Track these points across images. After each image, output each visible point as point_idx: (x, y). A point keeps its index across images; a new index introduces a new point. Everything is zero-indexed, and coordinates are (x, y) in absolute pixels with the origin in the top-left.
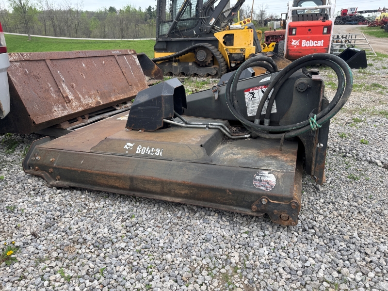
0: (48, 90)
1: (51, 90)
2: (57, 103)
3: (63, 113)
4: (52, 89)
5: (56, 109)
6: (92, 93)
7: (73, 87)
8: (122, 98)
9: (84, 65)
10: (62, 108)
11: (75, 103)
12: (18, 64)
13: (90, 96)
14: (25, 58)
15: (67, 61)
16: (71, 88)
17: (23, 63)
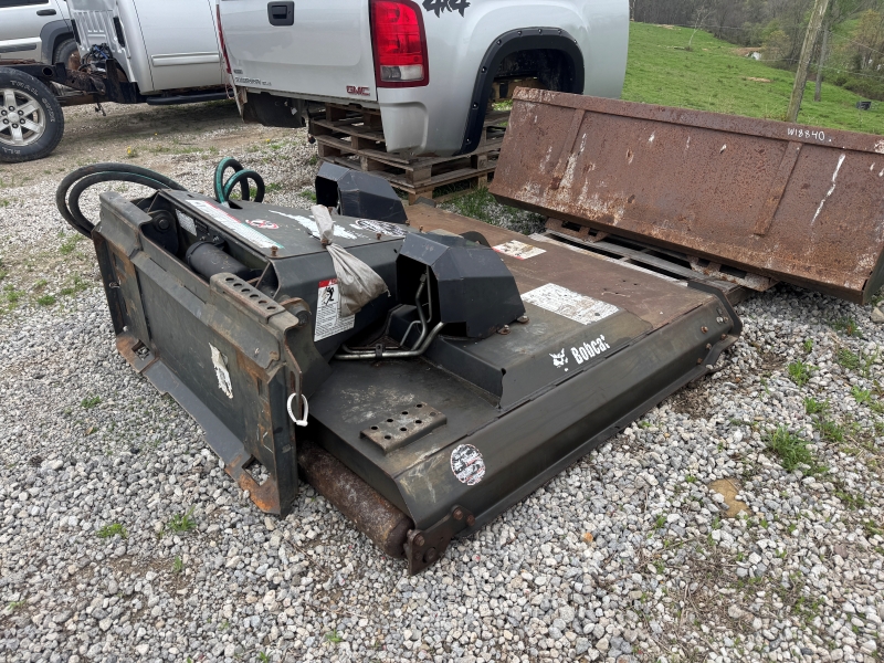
0: (540, 157)
1: (545, 159)
2: (538, 179)
3: (531, 198)
4: (548, 157)
5: (528, 188)
6: (616, 195)
7: (586, 169)
8: (684, 244)
9: (651, 139)
10: (538, 192)
11: (563, 196)
12: (531, 106)
13: (603, 199)
14: (545, 99)
15: (620, 122)
16: (583, 169)
17: (540, 106)
